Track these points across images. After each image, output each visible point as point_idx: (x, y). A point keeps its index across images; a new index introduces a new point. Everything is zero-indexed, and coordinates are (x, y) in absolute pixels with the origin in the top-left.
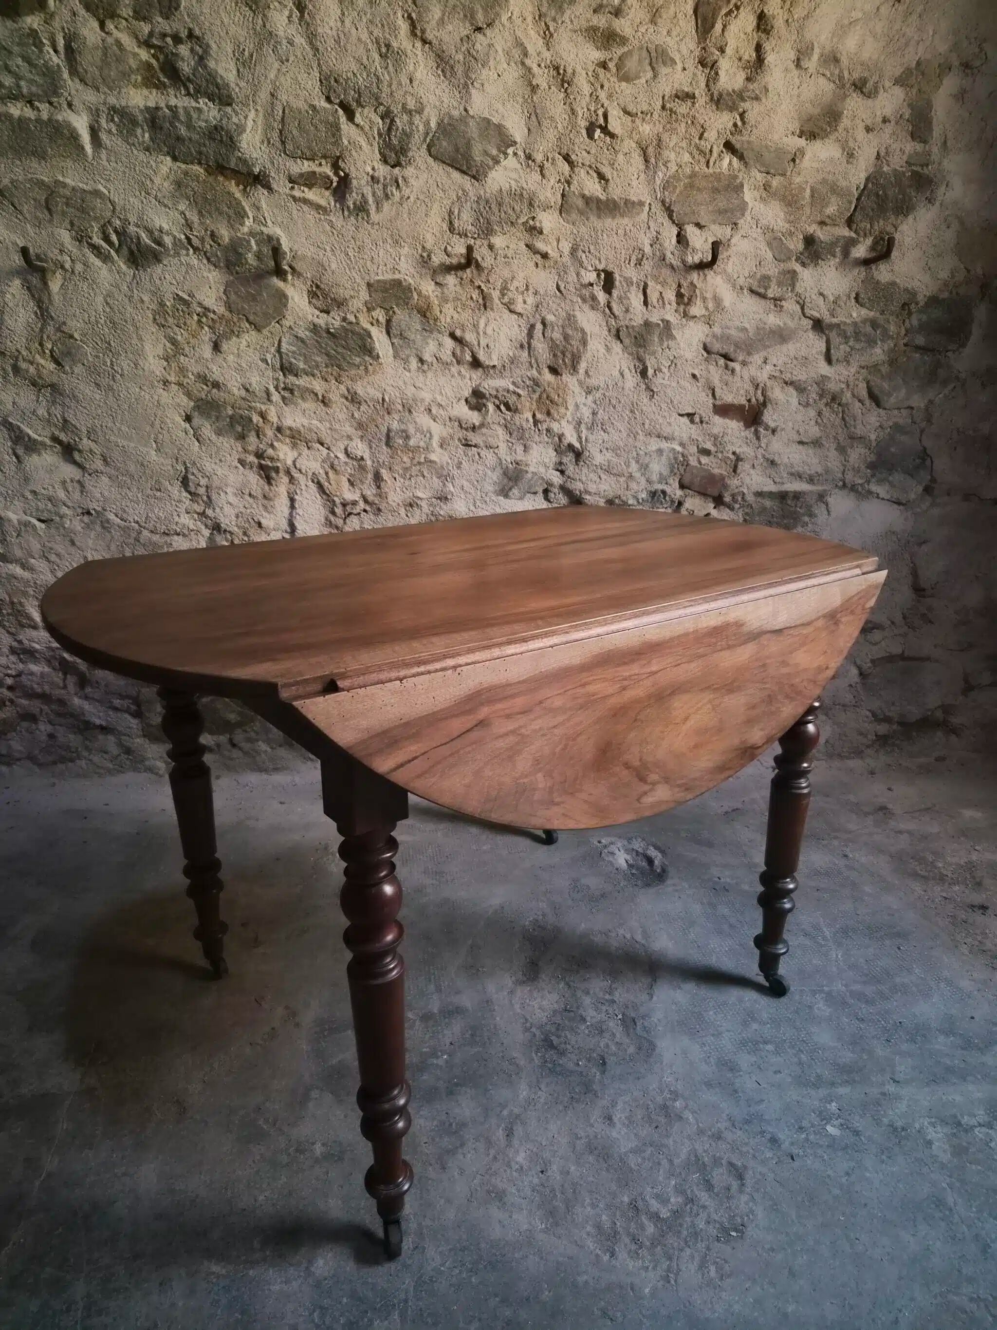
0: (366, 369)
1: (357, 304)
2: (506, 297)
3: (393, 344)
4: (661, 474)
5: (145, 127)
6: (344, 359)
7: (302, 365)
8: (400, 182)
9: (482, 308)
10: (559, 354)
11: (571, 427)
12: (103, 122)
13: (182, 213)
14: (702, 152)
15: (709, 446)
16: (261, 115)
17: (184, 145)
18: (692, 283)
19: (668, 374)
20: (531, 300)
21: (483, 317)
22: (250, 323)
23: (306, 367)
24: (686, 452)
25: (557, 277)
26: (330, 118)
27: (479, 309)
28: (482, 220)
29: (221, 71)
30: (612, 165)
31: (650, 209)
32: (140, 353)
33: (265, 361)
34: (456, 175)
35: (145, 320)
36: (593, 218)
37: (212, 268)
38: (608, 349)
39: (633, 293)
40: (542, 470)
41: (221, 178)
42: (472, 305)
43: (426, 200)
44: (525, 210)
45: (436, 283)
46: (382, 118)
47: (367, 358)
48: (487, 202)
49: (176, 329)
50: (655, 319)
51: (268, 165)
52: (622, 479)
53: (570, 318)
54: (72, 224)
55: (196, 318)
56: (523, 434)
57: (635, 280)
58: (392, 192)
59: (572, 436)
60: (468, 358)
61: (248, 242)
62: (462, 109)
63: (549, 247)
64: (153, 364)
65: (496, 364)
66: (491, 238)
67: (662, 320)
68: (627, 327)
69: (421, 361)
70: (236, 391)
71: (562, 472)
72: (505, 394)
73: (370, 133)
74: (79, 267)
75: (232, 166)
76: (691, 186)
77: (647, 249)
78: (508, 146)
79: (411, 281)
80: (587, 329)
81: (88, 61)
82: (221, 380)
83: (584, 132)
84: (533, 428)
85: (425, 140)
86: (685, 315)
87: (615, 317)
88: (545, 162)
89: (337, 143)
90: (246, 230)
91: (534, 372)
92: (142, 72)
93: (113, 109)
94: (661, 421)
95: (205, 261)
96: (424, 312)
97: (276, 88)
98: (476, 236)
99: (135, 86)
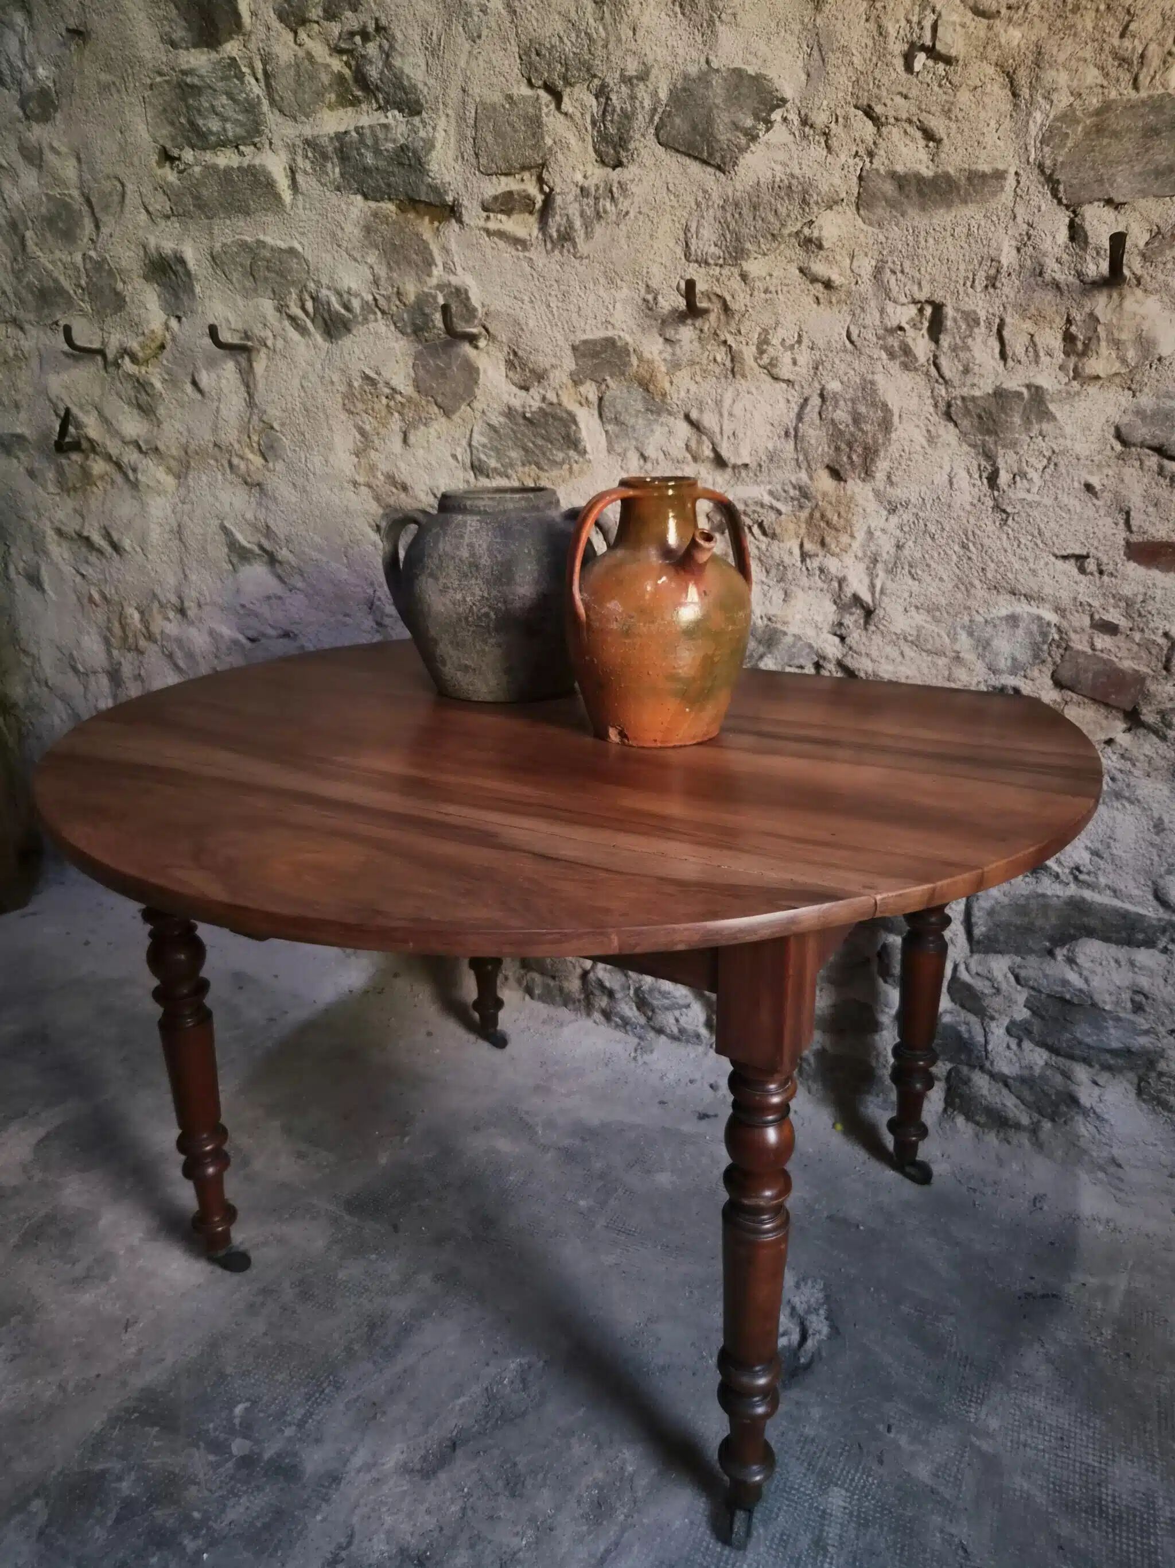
0: (571, 468)
1: (560, 377)
2: (765, 356)
3: (607, 432)
4: (1014, 659)
5: (336, 160)
6: (544, 454)
7: (493, 463)
8: (615, 189)
9: (730, 376)
10: (843, 446)
11: (862, 567)
12: (299, 160)
13: (371, 267)
14: (1123, 61)
15: (1114, 616)
16: (453, 121)
17: (372, 178)
18: (1092, 315)
19: (1038, 481)
20: (804, 357)
21: (731, 389)
22: (440, 407)
23: (499, 466)
24: (1065, 624)
25: (849, 319)
26: (531, 110)
27: (726, 377)
28: (728, 236)
29: (408, 70)
30: (947, 113)
31: (1018, 182)
32: (330, 447)
33: (454, 457)
34: (694, 167)
35: (334, 404)
36: (912, 212)
37: (400, 335)
38: (931, 439)
39: (979, 340)
40: (810, 633)
41: (411, 216)
42: (717, 370)
43: (652, 214)
44: (796, 212)
45: (667, 340)
46: (597, 97)
47: (572, 453)
48: (737, 205)
49: (364, 415)
50: (1014, 383)
51: (462, 190)
52: (942, 662)
53: (868, 389)
54: (274, 292)
55: (384, 401)
56: (784, 574)
57: (982, 315)
58: (604, 206)
59: (860, 581)
60: (708, 452)
61: (435, 298)
62: (703, 60)
63: (836, 269)
64: (344, 460)
65: (747, 461)
66: (744, 263)
67: (1028, 386)
68: (963, 398)
69: (644, 457)
70: (422, 496)
71: (842, 639)
72: (758, 509)
73: (580, 122)
74: (280, 344)
75: (423, 198)
76: (1099, 130)
77: (1008, 257)
78: (773, 109)
79: (629, 339)
80: (894, 403)
81: (283, 84)
82: (409, 482)
83: (899, 63)
84: (799, 564)
85: (652, 120)
86: (1077, 375)
87: (946, 382)
88: (833, 125)
89: (537, 146)
90: (434, 281)
91: (803, 476)
92: (335, 87)
93: (307, 142)
94: (1017, 566)
95: (393, 328)
96: (645, 384)
97: (467, 79)
98: (721, 261)
99: (331, 107)
